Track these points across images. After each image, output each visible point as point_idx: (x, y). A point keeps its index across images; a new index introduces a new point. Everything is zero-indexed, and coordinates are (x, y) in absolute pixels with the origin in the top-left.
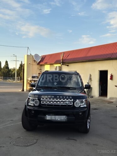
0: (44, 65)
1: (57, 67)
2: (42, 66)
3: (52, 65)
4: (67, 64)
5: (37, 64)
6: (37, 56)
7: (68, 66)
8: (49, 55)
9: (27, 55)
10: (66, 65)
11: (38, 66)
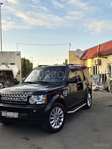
0: (87, 59)
1: (96, 60)
2: (85, 61)
3: (93, 59)
4: (106, 57)
5: (79, 59)
6: (78, 51)
7: (106, 58)
8: (91, 49)
9: (69, 51)
10: (103, 57)
11: (81, 61)
